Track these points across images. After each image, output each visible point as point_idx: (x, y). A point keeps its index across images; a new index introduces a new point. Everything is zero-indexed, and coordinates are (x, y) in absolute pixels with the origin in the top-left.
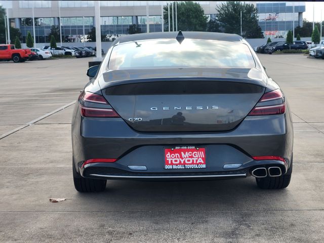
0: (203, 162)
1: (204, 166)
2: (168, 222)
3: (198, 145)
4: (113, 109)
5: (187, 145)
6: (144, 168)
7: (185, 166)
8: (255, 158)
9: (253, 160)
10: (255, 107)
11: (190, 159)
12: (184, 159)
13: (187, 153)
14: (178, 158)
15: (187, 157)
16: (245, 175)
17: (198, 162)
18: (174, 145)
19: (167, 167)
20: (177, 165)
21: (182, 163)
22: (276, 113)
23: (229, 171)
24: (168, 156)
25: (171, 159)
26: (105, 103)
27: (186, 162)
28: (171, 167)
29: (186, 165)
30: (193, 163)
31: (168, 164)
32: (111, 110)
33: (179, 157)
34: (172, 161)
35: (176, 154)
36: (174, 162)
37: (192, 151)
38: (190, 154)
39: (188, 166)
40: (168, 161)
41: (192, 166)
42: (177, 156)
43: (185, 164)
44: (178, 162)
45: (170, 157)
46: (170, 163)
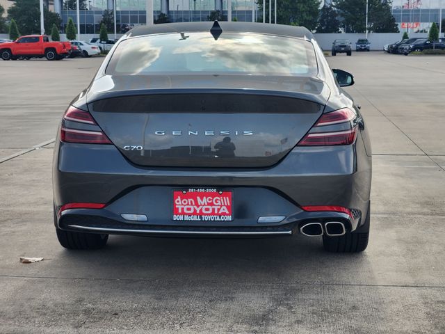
0: (227, 212)
1: (229, 218)
2: (176, 298)
3: (222, 187)
4: (103, 132)
5: (205, 187)
6: (143, 217)
7: (201, 218)
8: (306, 208)
9: (302, 211)
10: (307, 133)
11: (208, 207)
12: (200, 207)
13: (205, 198)
14: (192, 205)
15: (205, 205)
16: (290, 232)
17: (220, 212)
18: (186, 187)
19: (176, 217)
20: (190, 215)
21: (198, 212)
22: (340, 142)
23: (267, 227)
24: (178, 201)
25: (183, 206)
26: (92, 122)
27: (204, 211)
28: (181, 218)
29: (203, 216)
30: (213, 213)
31: (177, 213)
32: (100, 134)
33: (194, 204)
34: (183, 209)
35: (189, 200)
36: (186, 211)
37: (213, 195)
38: (210, 200)
39: (206, 218)
40: (178, 208)
41: (212, 218)
42: (191, 202)
43: (201, 213)
44: (192, 211)
45: (180, 203)
46: (180, 211)
